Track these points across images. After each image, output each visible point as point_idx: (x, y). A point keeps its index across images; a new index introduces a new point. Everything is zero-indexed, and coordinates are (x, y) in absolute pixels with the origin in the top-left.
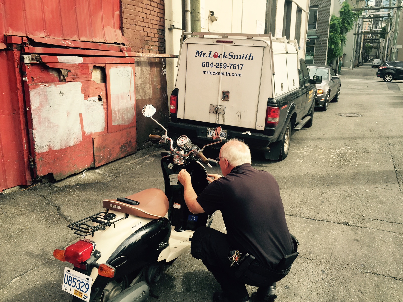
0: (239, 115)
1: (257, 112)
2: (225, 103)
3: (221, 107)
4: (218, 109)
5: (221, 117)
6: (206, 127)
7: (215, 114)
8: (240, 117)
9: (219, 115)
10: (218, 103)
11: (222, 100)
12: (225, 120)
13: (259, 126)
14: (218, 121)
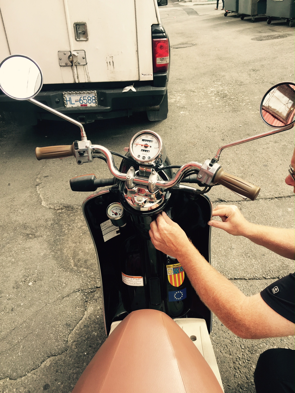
0: (110, 62)
1: (137, 51)
2: (82, 45)
3: (78, 53)
4: (74, 57)
5: (80, 70)
6: (60, 92)
7: (70, 67)
8: (113, 65)
9: (78, 67)
10: (70, 46)
11: (77, 41)
12: (90, 75)
13: (145, 75)
14: (78, 78)
